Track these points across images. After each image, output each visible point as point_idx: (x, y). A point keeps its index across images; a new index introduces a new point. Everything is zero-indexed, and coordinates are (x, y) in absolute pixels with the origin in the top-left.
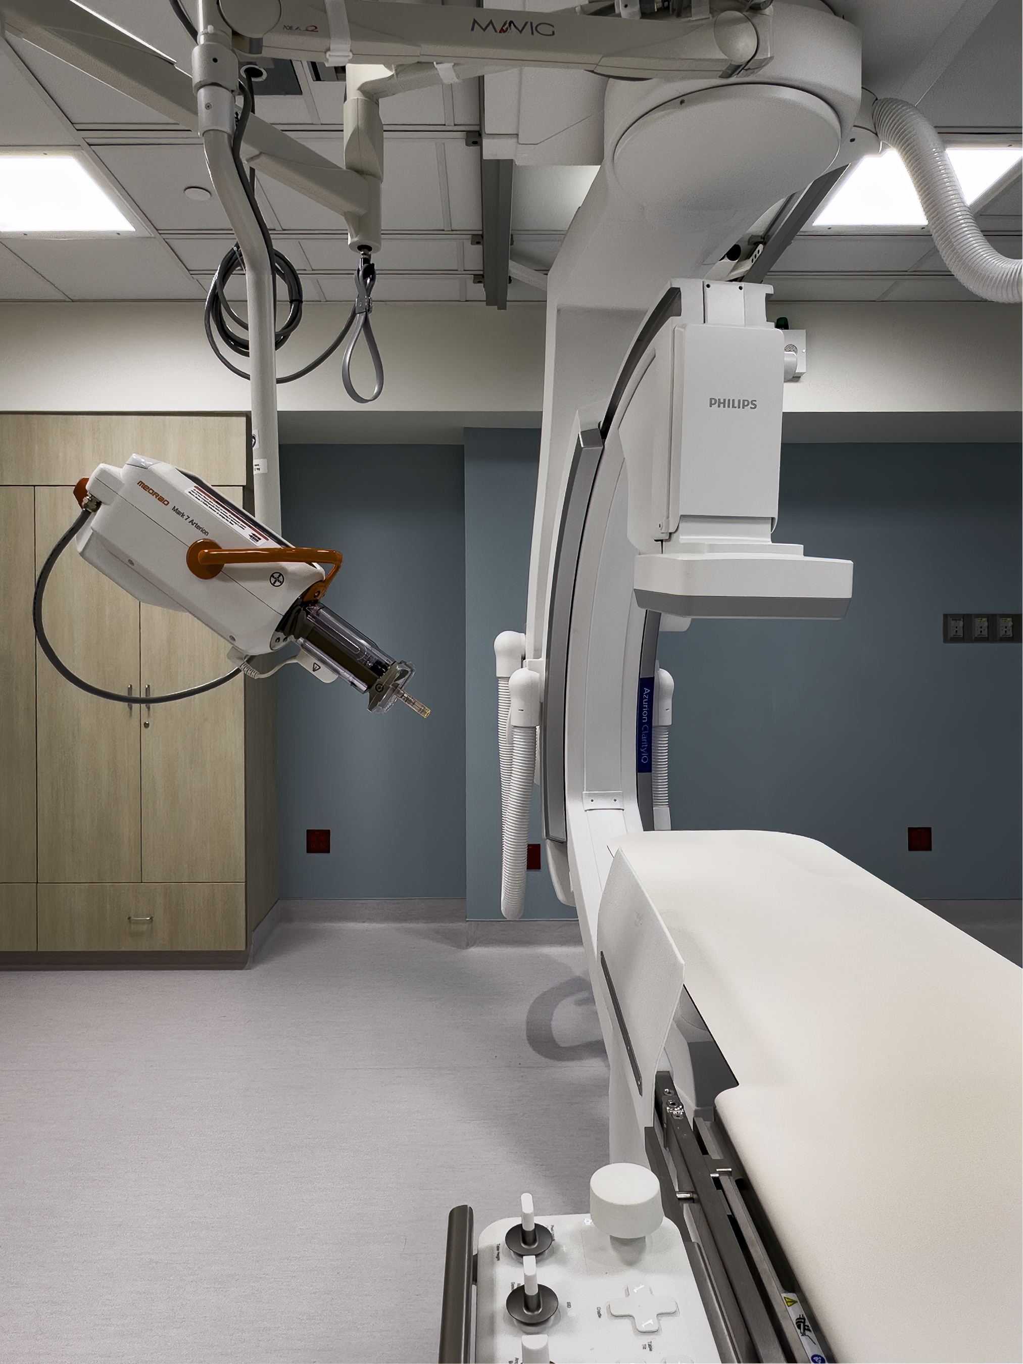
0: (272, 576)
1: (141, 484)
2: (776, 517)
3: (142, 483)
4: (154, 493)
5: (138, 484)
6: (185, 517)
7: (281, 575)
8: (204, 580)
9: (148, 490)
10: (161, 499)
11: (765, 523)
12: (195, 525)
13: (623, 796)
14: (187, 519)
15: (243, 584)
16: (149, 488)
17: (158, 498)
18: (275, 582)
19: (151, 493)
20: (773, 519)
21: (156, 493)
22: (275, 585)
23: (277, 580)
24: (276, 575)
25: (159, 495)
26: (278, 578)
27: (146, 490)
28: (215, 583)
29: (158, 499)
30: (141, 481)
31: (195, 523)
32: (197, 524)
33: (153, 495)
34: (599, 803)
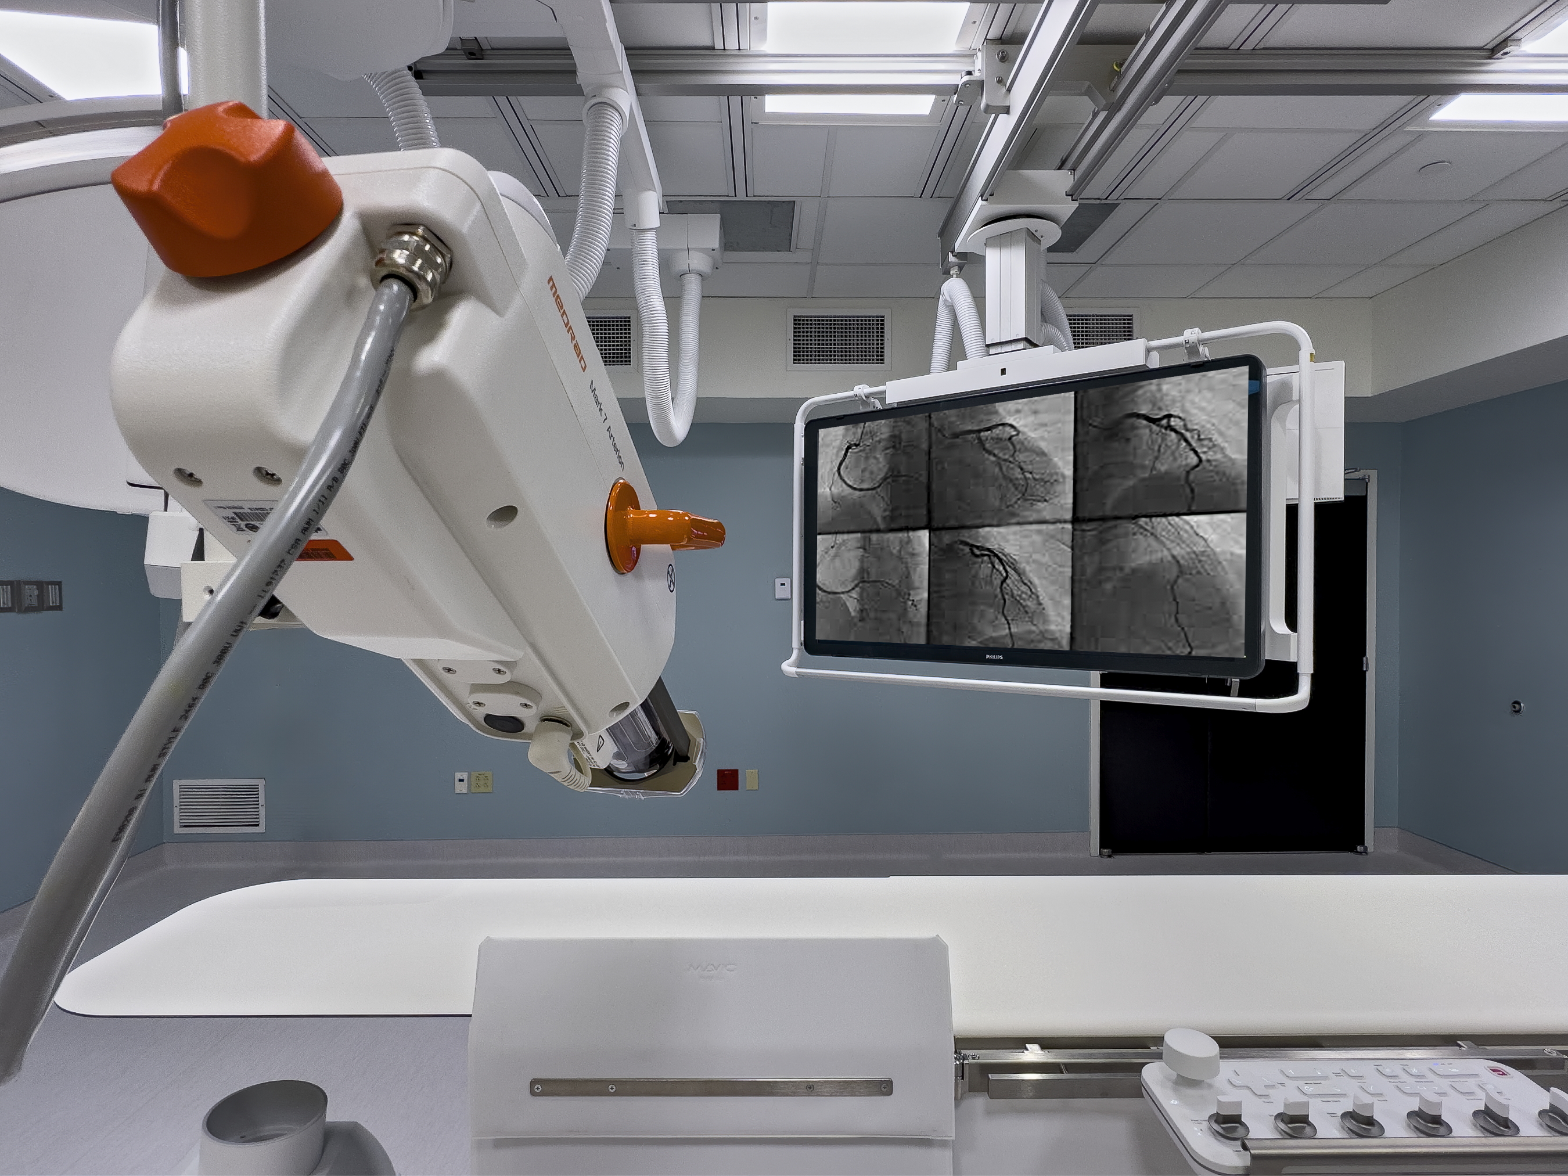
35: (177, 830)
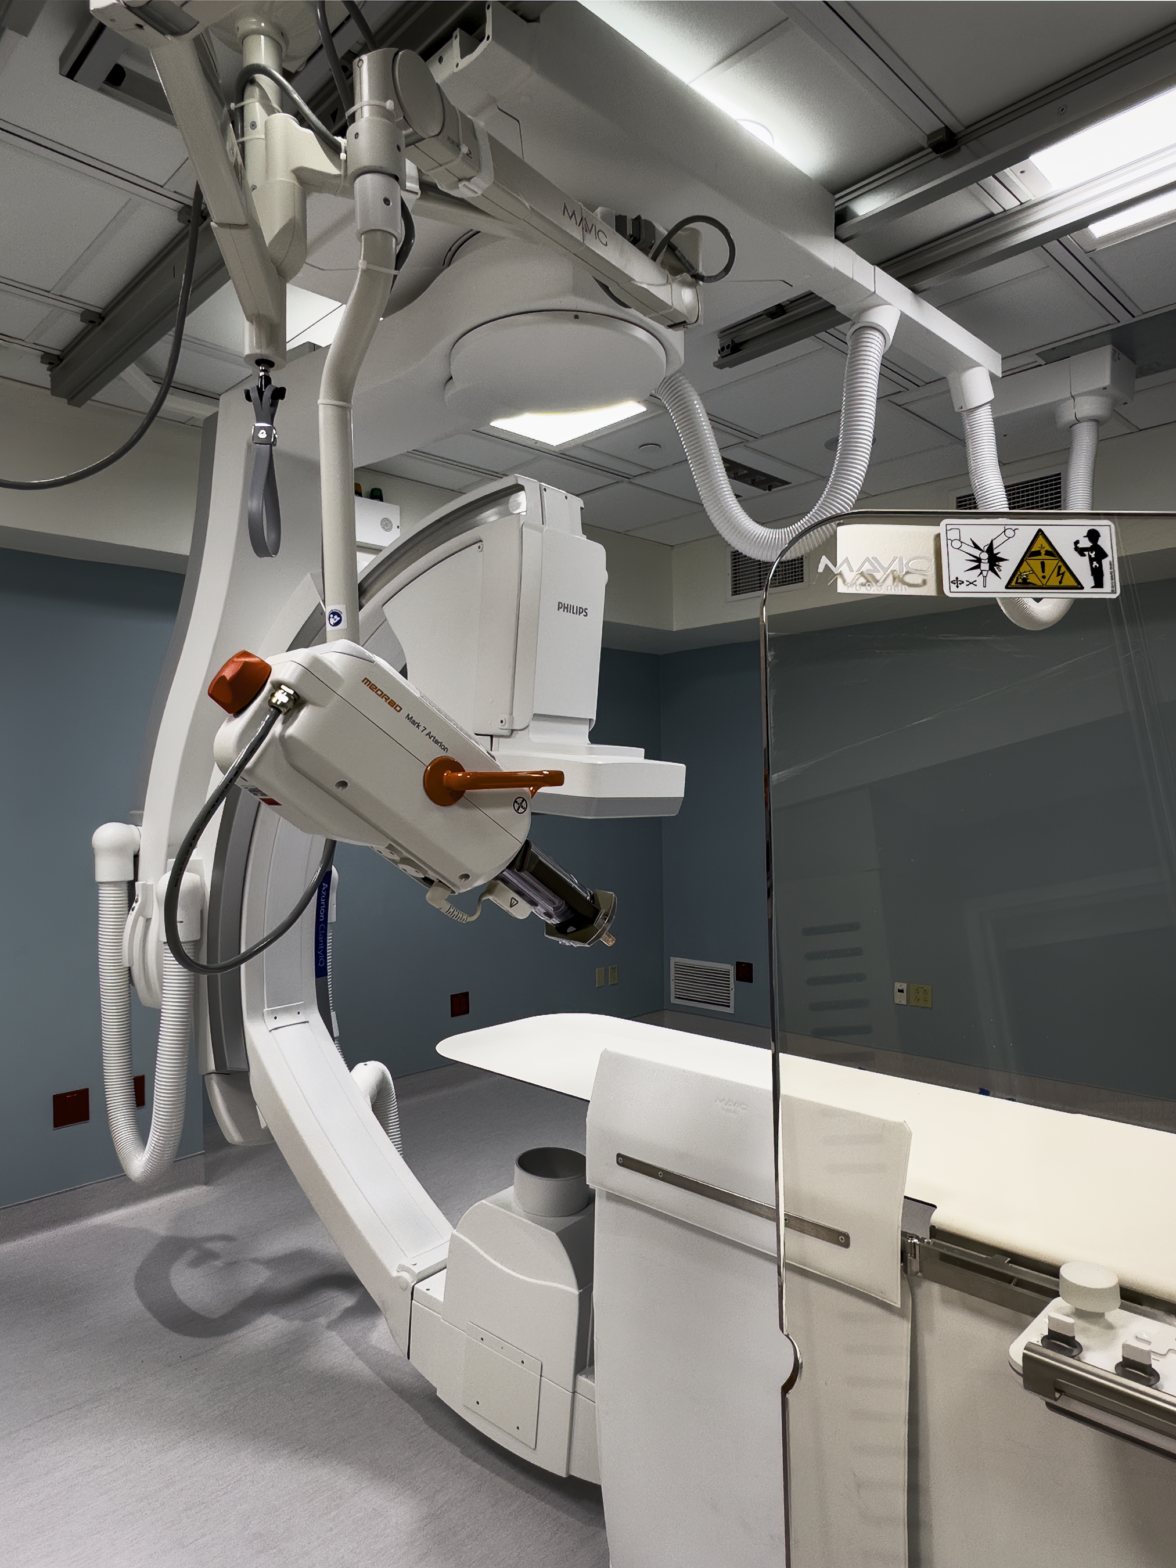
0: (516, 801)
1: (366, 681)
2: (595, 719)
3: (368, 680)
4: (383, 695)
5: (363, 681)
6: (421, 728)
7: (524, 800)
8: (442, 807)
9: (375, 690)
10: (392, 704)
11: (580, 724)
12: (432, 738)
13: (305, 1007)
14: (424, 730)
15: (489, 812)
16: (376, 688)
17: (388, 701)
18: (519, 808)
19: (380, 696)
20: (591, 720)
21: (385, 695)
22: (519, 812)
23: (520, 806)
24: (519, 801)
25: (389, 698)
26: (522, 803)
27: (373, 691)
28: (456, 811)
29: (389, 703)
30: (366, 679)
31: (432, 736)
32: (435, 738)
33: (382, 698)
34: (284, 1020)
35: (673, 1001)
